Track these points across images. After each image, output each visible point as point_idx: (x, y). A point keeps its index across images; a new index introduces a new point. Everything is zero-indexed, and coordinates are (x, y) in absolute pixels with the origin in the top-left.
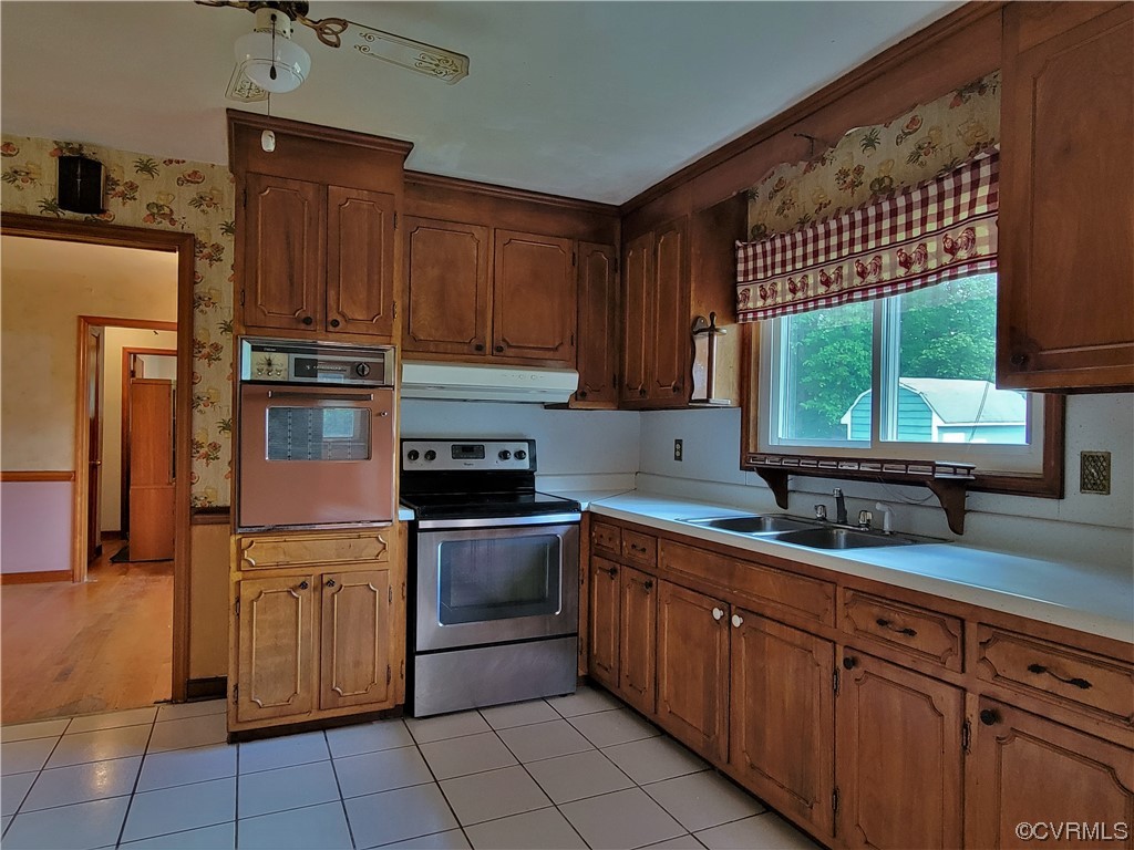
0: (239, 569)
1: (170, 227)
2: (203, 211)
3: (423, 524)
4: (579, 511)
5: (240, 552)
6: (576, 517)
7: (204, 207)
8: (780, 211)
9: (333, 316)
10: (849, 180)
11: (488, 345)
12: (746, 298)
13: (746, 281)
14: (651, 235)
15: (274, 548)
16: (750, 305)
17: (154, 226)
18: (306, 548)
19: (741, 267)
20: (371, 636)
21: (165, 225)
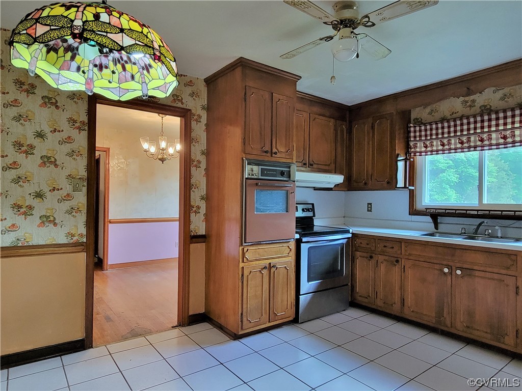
0: (243, 262)
1: (182, 106)
2: (194, 99)
3: (304, 240)
4: (349, 232)
5: (244, 254)
6: (350, 235)
7: (194, 97)
8: (430, 114)
9: (274, 150)
10: (468, 104)
11: (307, 163)
12: (415, 147)
13: (415, 140)
14: (370, 120)
15: (255, 252)
16: (418, 150)
17: (175, 105)
18: (265, 251)
19: (412, 134)
20: (286, 288)
21: (179, 105)
